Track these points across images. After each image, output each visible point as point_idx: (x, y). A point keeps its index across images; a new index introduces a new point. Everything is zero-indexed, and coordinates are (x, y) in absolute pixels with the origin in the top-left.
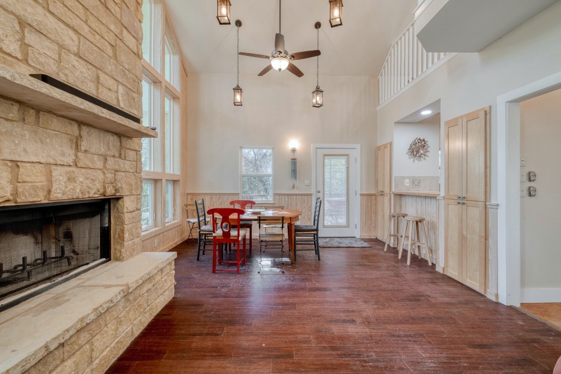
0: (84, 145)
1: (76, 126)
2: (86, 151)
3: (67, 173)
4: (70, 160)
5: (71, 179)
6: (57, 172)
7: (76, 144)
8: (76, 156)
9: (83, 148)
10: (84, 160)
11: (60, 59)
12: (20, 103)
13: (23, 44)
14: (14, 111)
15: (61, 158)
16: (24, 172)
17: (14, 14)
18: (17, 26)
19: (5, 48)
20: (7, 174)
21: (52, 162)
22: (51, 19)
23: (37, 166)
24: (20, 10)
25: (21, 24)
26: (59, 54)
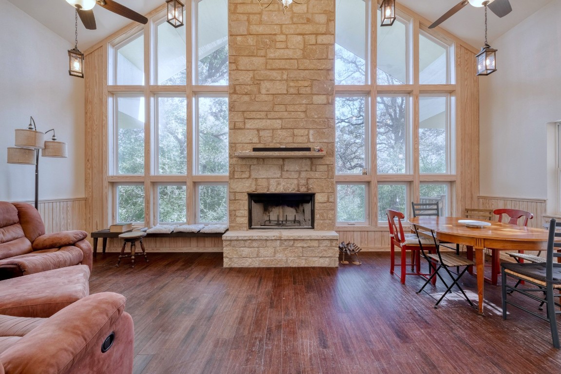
0: (286, 168)
1: (281, 160)
2: (287, 171)
3: (277, 181)
4: (279, 175)
5: (279, 184)
6: (272, 182)
7: (282, 168)
8: (281, 173)
9: (285, 170)
10: (285, 175)
11: (273, 135)
12: (258, 158)
13: (260, 137)
14: (255, 162)
15: (274, 175)
16: (259, 181)
17: (255, 129)
18: (256, 132)
19: (253, 142)
20: (254, 183)
21: (270, 177)
22: (269, 121)
23: (264, 179)
24: (257, 127)
25: (258, 130)
26: (273, 133)
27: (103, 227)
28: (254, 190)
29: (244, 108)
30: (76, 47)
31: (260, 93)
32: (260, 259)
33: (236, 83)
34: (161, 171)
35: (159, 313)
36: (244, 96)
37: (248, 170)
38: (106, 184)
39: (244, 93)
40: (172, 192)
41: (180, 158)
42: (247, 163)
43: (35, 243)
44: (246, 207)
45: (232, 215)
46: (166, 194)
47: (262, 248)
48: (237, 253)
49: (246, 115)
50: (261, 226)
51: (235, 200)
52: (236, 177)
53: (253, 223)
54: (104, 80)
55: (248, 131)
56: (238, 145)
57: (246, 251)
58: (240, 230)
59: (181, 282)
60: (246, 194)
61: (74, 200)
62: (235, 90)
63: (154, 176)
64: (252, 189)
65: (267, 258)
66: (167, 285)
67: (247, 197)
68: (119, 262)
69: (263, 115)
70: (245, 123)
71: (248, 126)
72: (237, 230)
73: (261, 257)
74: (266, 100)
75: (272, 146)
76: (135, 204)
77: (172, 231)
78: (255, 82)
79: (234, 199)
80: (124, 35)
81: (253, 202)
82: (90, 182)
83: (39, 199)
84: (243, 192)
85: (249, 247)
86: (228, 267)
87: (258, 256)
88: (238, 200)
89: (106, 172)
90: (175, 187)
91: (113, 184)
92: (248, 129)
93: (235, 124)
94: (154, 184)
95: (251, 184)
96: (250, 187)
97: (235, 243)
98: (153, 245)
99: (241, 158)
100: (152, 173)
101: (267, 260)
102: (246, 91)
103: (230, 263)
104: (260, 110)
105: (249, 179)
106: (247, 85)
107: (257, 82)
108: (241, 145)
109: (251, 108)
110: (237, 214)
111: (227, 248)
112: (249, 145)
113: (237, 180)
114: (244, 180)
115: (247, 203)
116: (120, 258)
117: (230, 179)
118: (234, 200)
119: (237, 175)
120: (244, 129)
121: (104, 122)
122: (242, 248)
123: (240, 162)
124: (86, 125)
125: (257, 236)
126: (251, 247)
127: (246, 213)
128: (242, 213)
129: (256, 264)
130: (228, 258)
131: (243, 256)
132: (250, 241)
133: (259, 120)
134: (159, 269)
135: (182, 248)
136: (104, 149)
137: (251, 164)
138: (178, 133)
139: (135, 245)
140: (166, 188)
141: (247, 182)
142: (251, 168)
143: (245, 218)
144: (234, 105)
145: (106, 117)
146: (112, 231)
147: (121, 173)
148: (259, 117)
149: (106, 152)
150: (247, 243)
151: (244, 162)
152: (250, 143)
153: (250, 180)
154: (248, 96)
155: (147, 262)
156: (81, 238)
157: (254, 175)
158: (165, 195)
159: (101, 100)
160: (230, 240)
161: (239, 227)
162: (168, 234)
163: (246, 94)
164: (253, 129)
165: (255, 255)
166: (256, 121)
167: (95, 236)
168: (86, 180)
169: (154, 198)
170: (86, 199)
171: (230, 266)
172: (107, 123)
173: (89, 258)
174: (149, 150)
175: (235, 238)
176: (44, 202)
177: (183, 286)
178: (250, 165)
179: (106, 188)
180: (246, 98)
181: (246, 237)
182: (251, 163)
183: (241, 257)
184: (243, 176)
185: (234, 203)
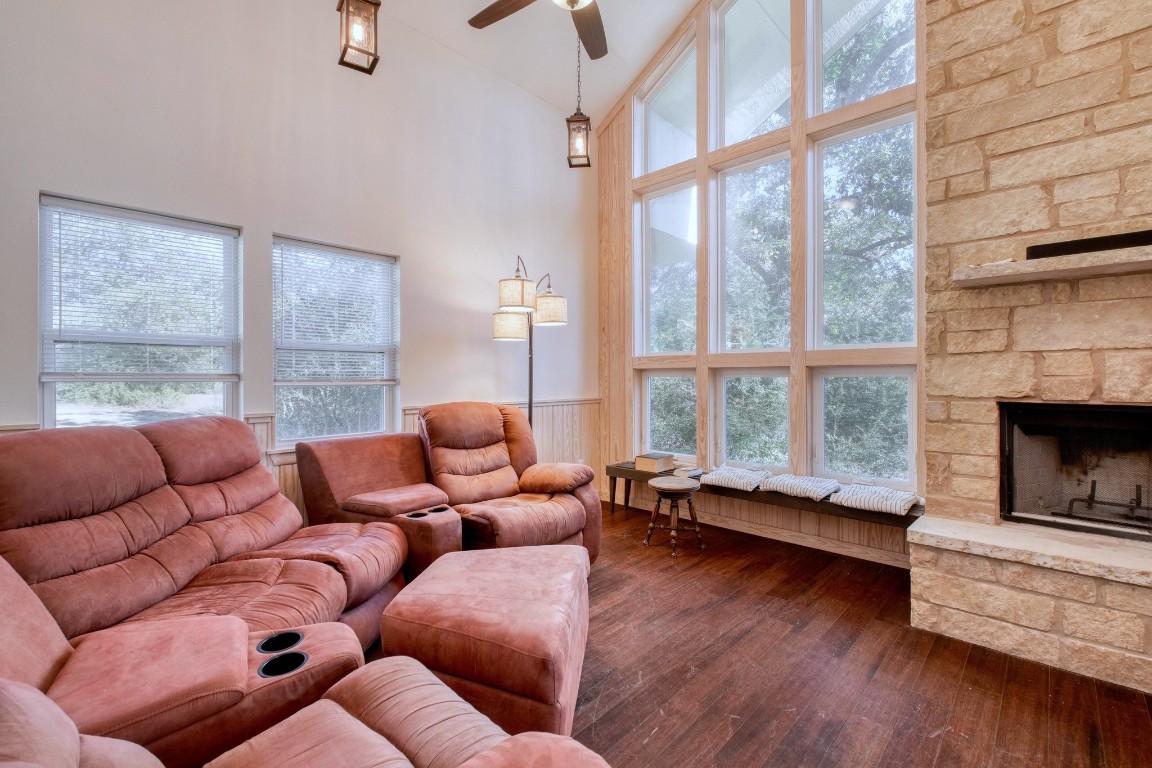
6: (1118, 361)
11: (1123, 188)
12: (1044, 282)
13: (1053, 207)
14: (1034, 294)
15: (1131, 338)
16: (1052, 363)
17: (1034, 183)
18: (1039, 193)
19: (1024, 228)
20: (1028, 366)
21: (1106, 345)
22: (1099, 143)
23: (1075, 355)
24: (1043, 172)
25: (1047, 186)
26: (1121, 181)
27: (624, 456)
28: (1027, 391)
29: (983, 124)
30: (579, 109)
31: (1058, 52)
32: (1069, 641)
33: (948, 58)
34: (729, 344)
35: (731, 732)
36: (986, 86)
37: (1003, 323)
38: (630, 373)
39: (985, 75)
40: (751, 390)
41: (770, 314)
42: (999, 304)
43: (522, 479)
44: (993, 446)
45: (936, 467)
46: (738, 394)
47: (1077, 606)
48: (964, 595)
49: (990, 145)
50: (1054, 514)
51: (948, 420)
52: (951, 349)
53: (1018, 502)
54: (626, 171)
55: (1001, 195)
56: (958, 249)
57: (1001, 598)
58: (967, 517)
59: (785, 639)
60: (993, 404)
61: (583, 403)
62: (948, 78)
63: (717, 355)
64: (1021, 387)
65: (1103, 648)
66: (748, 637)
67: (995, 415)
68: (650, 536)
69: (1070, 125)
70: (987, 173)
71: (998, 180)
72: (954, 516)
73: (1072, 635)
74: (1087, 67)
75: (1114, 228)
76: (680, 412)
77: (756, 485)
78: (1033, 25)
79: (943, 417)
80: (661, 66)
81: (1017, 432)
82: (606, 369)
83: (535, 400)
84: (981, 398)
85: (1013, 588)
86: (927, 629)
87: (1055, 626)
88: (959, 421)
89: (630, 350)
90: (758, 379)
91: (640, 372)
92: (999, 190)
93: (948, 184)
94: (715, 372)
95: (1014, 372)
96: (1011, 379)
97: (957, 560)
98: (713, 508)
99: (973, 288)
100: (712, 349)
101: (1106, 655)
102: (992, 66)
103: (934, 620)
104: (1055, 112)
105: (1005, 355)
106: (999, 46)
107: (1044, 19)
108: (972, 248)
109: (1016, 118)
110: (955, 466)
111: (925, 572)
112: (1003, 241)
113: (958, 358)
114: (983, 359)
115: (994, 433)
116: (652, 529)
117: (930, 355)
118: (943, 422)
119: (957, 344)
120: (987, 191)
121: (627, 253)
122: (985, 586)
123: (969, 301)
124: (600, 264)
125: (1054, 558)
126: (1024, 590)
127: (993, 467)
128: (975, 466)
129: (1047, 652)
130: (927, 601)
131: (989, 610)
132: (1018, 569)
133: (1050, 151)
134: (727, 576)
135: (779, 531)
136: (627, 305)
137: (1014, 303)
138: (763, 261)
139: (677, 507)
140: (738, 380)
141: (996, 365)
142: (1017, 318)
143: (988, 483)
144: (944, 127)
145: (630, 242)
146: (639, 467)
147: (656, 351)
148: (1049, 138)
149: (631, 311)
150: (1007, 573)
151: (985, 300)
152: (1009, 235)
153: (1010, 361)
154: (998, 81)
155: (700, 549)
156: (584, 481)
157: (1027, 339)
158: (735, 396)
159: (622, 211)
160: (938, 550)
161: (967, 510)
162: (747, 492)
163: (994, 76)
164: (1025, 186)
165: (1043, 624)
166: (1037, 156)
167: (613, 473)
168: (600, 365)
169: (715, 405)
170: (598, 402)
171: (937, 630)
172: (631, 254)
173: (596, 524)
174: (706, 298)
175: (959, 547)
176: (543, 404)
177: (790, 655)
178: (1012, 310)
179: (630, 380)
180: (994, 91)
181: (1001, 550)
182: (1014, 300)
183: (978, 611)
184: (980, 347)
185: (946, 430)
